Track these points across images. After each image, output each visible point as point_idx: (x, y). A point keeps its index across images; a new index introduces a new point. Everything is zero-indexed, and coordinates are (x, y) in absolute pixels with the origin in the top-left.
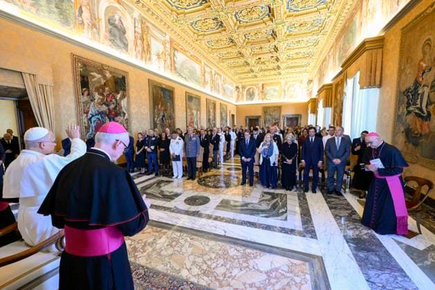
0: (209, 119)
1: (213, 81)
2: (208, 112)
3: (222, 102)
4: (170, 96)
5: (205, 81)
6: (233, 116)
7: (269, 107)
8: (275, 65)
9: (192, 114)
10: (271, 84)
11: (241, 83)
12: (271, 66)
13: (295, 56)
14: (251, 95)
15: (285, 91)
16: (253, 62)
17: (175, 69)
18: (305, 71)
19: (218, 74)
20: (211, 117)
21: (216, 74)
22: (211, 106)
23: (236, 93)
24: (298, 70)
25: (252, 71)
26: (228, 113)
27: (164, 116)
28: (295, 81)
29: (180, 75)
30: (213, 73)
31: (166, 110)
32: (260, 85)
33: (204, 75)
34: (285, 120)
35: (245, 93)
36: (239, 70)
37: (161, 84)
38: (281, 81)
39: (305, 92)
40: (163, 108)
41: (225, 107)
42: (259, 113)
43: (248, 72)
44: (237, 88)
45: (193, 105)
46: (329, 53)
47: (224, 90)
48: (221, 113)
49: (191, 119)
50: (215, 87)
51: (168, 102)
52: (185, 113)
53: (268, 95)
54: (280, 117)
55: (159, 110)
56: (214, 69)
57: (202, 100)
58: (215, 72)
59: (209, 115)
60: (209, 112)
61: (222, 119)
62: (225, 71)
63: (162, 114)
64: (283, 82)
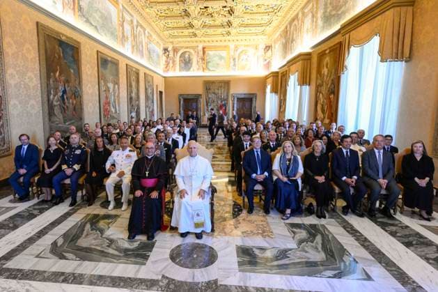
0: (131, 98)
1: (135, 37)
2: (129, 86)
3: (148, 72)
4: (73, 57)
5: (123, 36)
6: (161, 93)
7: (213, 82)
8: (226, 20)
9: (107, 90)
10: (215, 48)
11: (172, 43)
12: (220, 20)
13: (255, 10)
14: (187, 63)
15: (234, 59)
16: (196, 12)
17: (80, 9)
18: (263, 33)
19: (141, 26)
20: (133, 95)
21: (139, 25)
22: (133, 78)
23: (164, 58)
24: (253, 30)
25: (191, 26)
26: (155, 89)
27: (64, 92)
28: (247, 46)
29: (87, 21)
30: (135, 23)
31: (67, 81)
32: (200, 48)
33: (122, 26)
34: (236, 102)
35: (177, 59)
36: (172, 23)
37: (58, 33)
38: (229, 44)
39: (262, 63)
40: (63, 78)
41: (150, 78)
42: (199, 90)
43: (185, 28)
44: (166, 50)
45: (108, 73)
46: (303, 8)
47: (149, 52)
48: (146, 89)
49: (107, 98)
50: (137, 47)
51: (69, 67)
52: (97, 86)
53: (210, 64)
54: (228, 96)
55: (56, 80)
56: (136, 18)
57: (120, 65)
58: (138, 22)
59: (131, 92)
60: (131, 86)
61: (147, 98)
62: (150, 21)
63: (61, 88)
64: (232, 45)
